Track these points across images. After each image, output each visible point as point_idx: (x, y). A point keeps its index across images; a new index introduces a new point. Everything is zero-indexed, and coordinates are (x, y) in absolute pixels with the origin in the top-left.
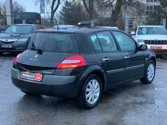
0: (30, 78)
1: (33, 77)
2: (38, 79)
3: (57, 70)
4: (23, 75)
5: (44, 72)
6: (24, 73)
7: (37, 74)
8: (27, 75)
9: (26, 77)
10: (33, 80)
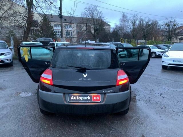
0: (83, 100)
1: (88, 98)
2: (97, 100)
3: (116, 87)
4: (71, 99)
5: (104, 91)
6: (72, 96)
7: (92, 95)
8: (77, 97)
9: (77, 100)
10: (89, 101)
